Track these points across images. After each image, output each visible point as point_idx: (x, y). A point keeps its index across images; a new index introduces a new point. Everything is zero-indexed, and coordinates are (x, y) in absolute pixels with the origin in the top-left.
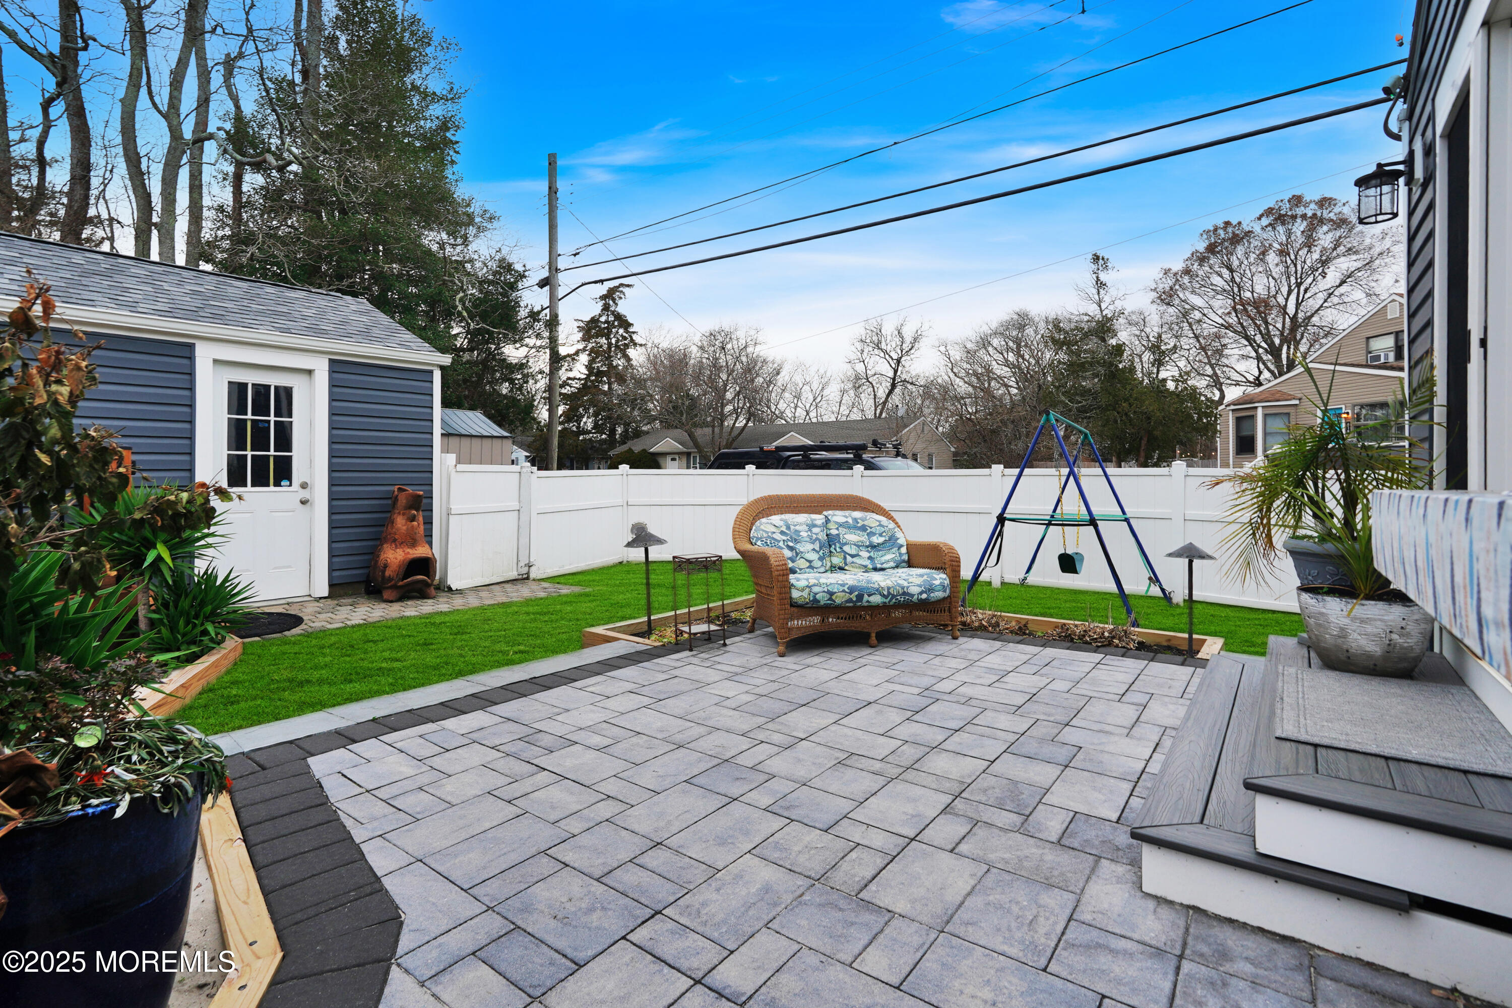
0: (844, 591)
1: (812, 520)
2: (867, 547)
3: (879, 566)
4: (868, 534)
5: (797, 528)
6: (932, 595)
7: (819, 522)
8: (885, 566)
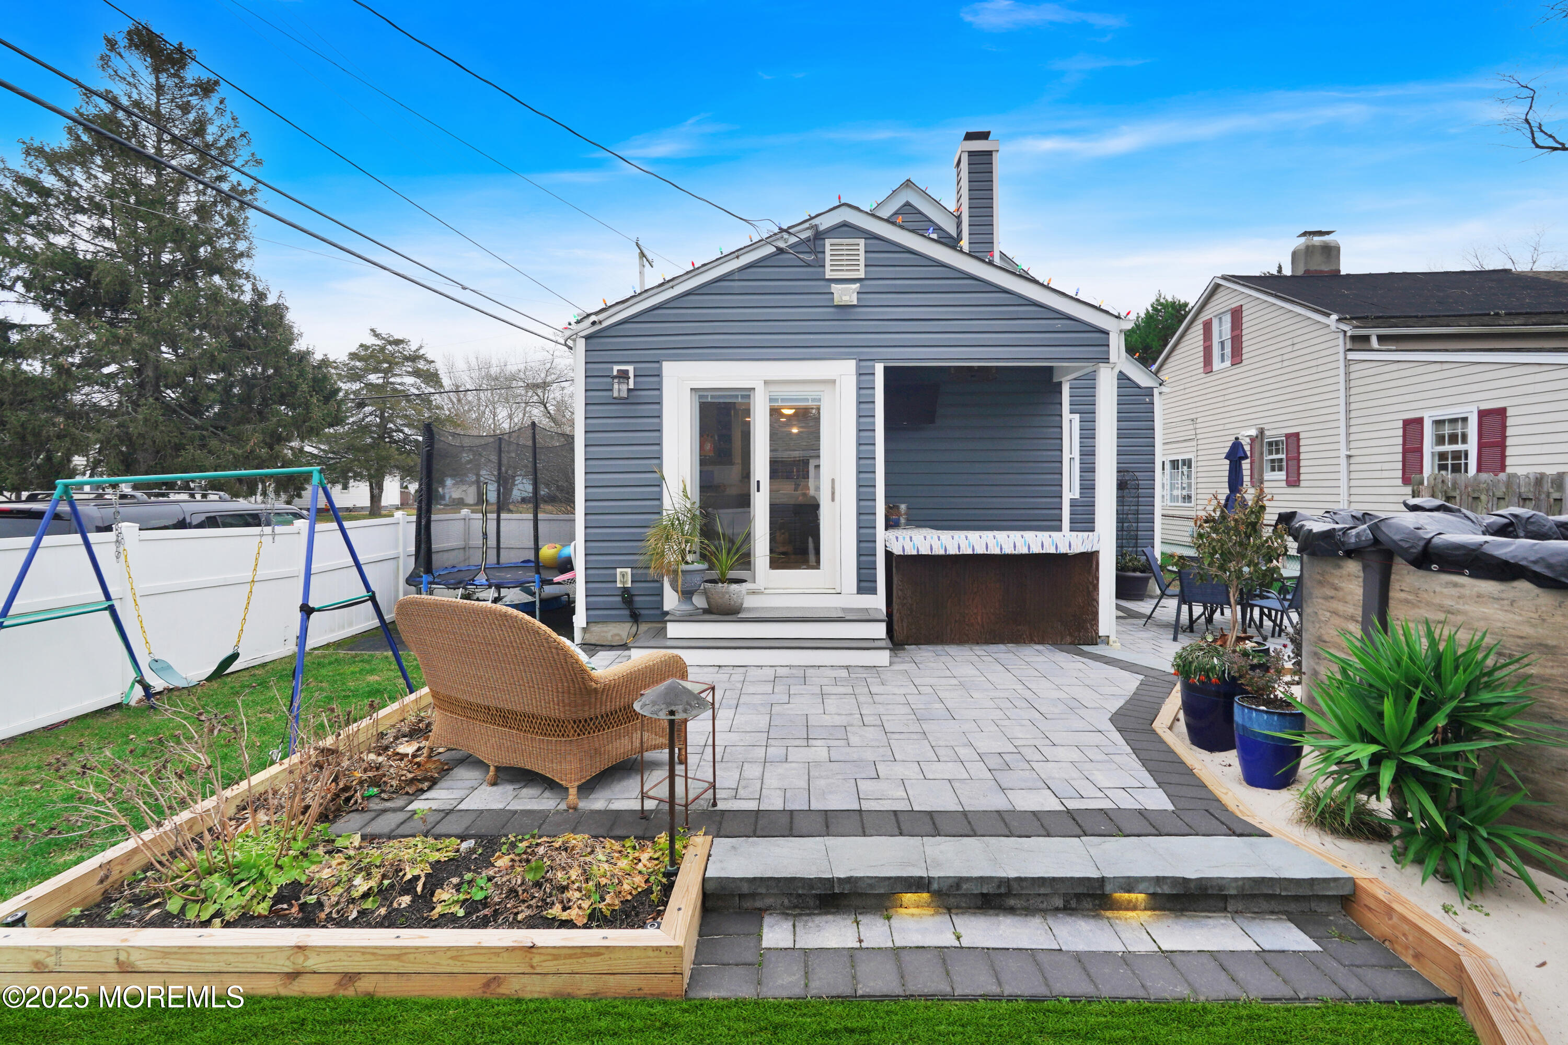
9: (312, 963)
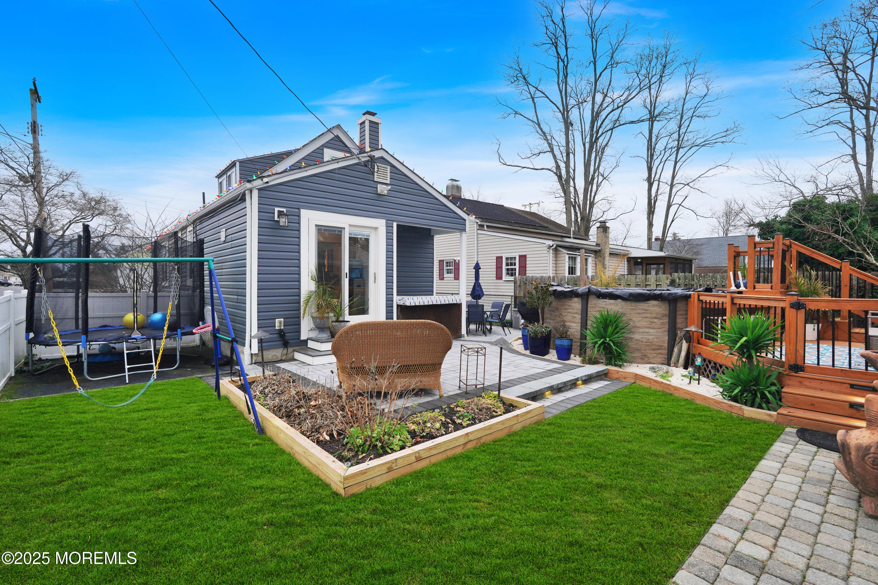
9: (471, 437)
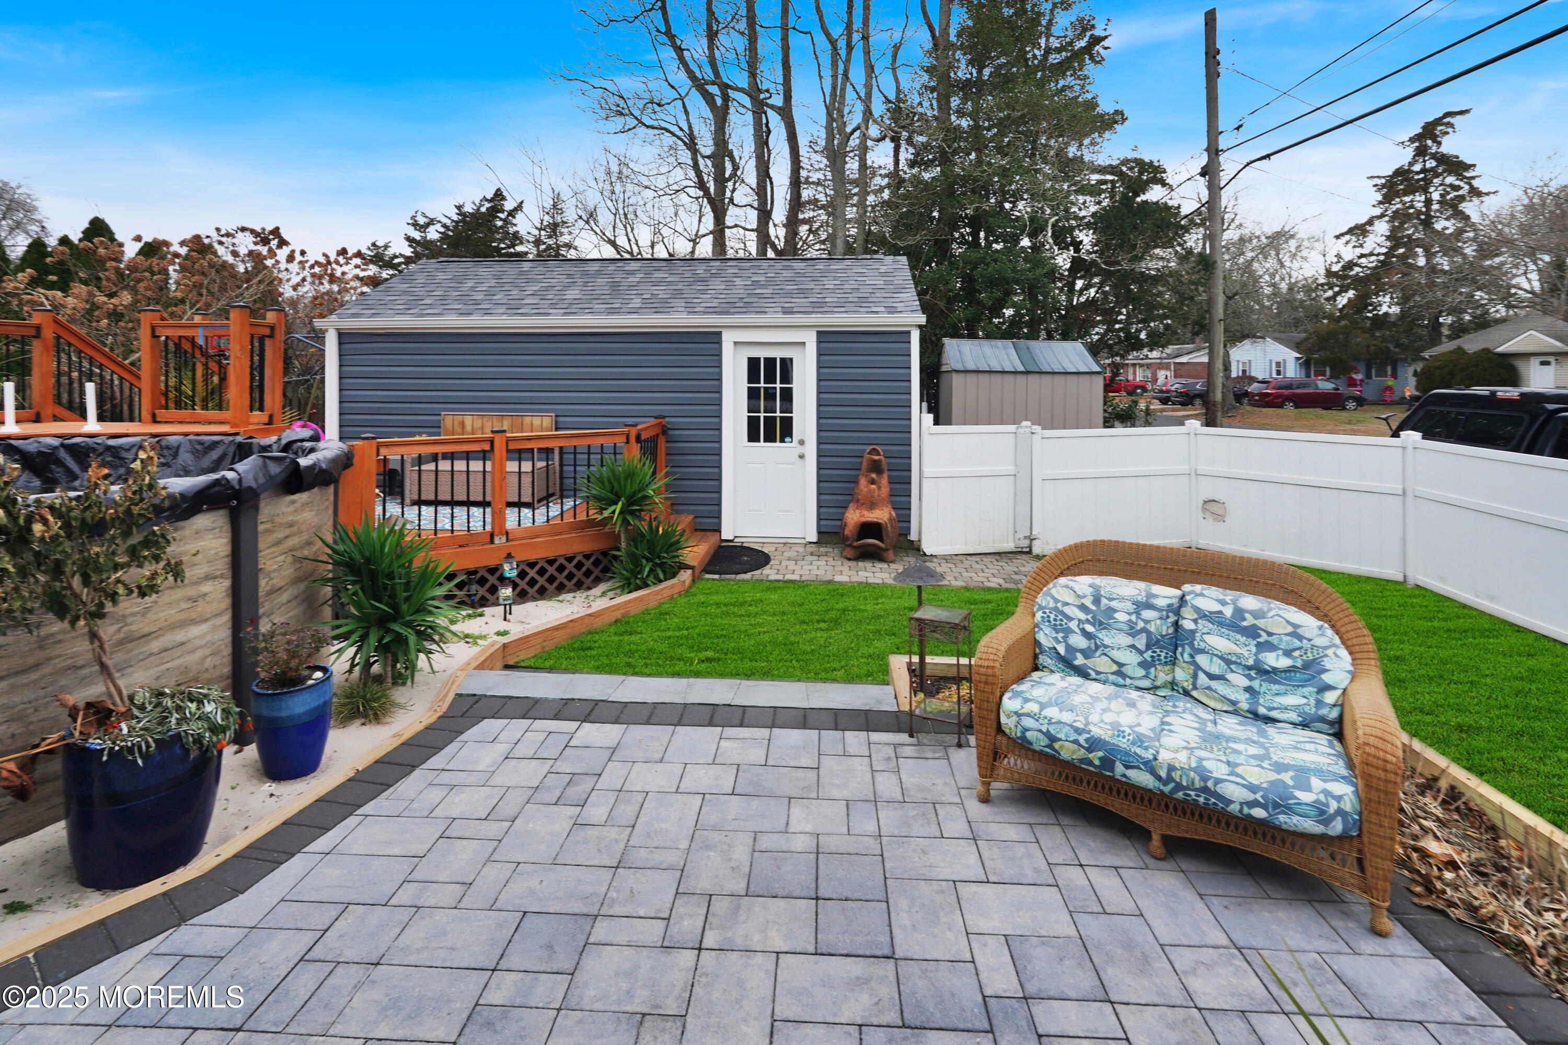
0: (1076, 742)
1: (1150, 595)
2: (1249, 668)
3: (1262, 711)
4: (1258, 645)
5: (1114, 604)
6: (1282, 818)
7: (1161, 603)
8: (1274, 714)
